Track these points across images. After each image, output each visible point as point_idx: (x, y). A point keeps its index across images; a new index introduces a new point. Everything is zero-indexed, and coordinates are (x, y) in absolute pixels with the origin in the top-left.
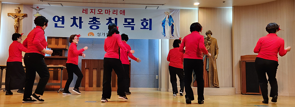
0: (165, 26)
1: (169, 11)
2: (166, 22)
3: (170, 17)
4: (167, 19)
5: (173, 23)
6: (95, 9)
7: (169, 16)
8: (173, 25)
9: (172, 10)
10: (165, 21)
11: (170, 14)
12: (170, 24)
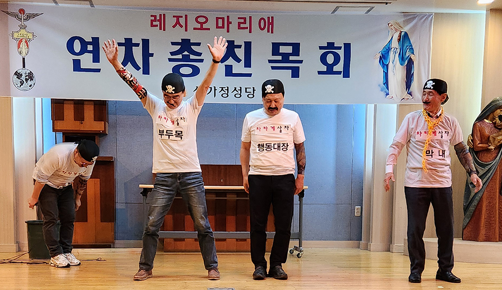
0: (387, 66)
1: (401, 20)
2: (391, 54)
3: (404, 38)
4: (395, 44)
5: (412, 57)
6: (186, 16)
7: (400, 36)
8: (411, 62)
9: (409, 17)
10: (388, 50)
11: (406, 29)
12: (402, 59)
